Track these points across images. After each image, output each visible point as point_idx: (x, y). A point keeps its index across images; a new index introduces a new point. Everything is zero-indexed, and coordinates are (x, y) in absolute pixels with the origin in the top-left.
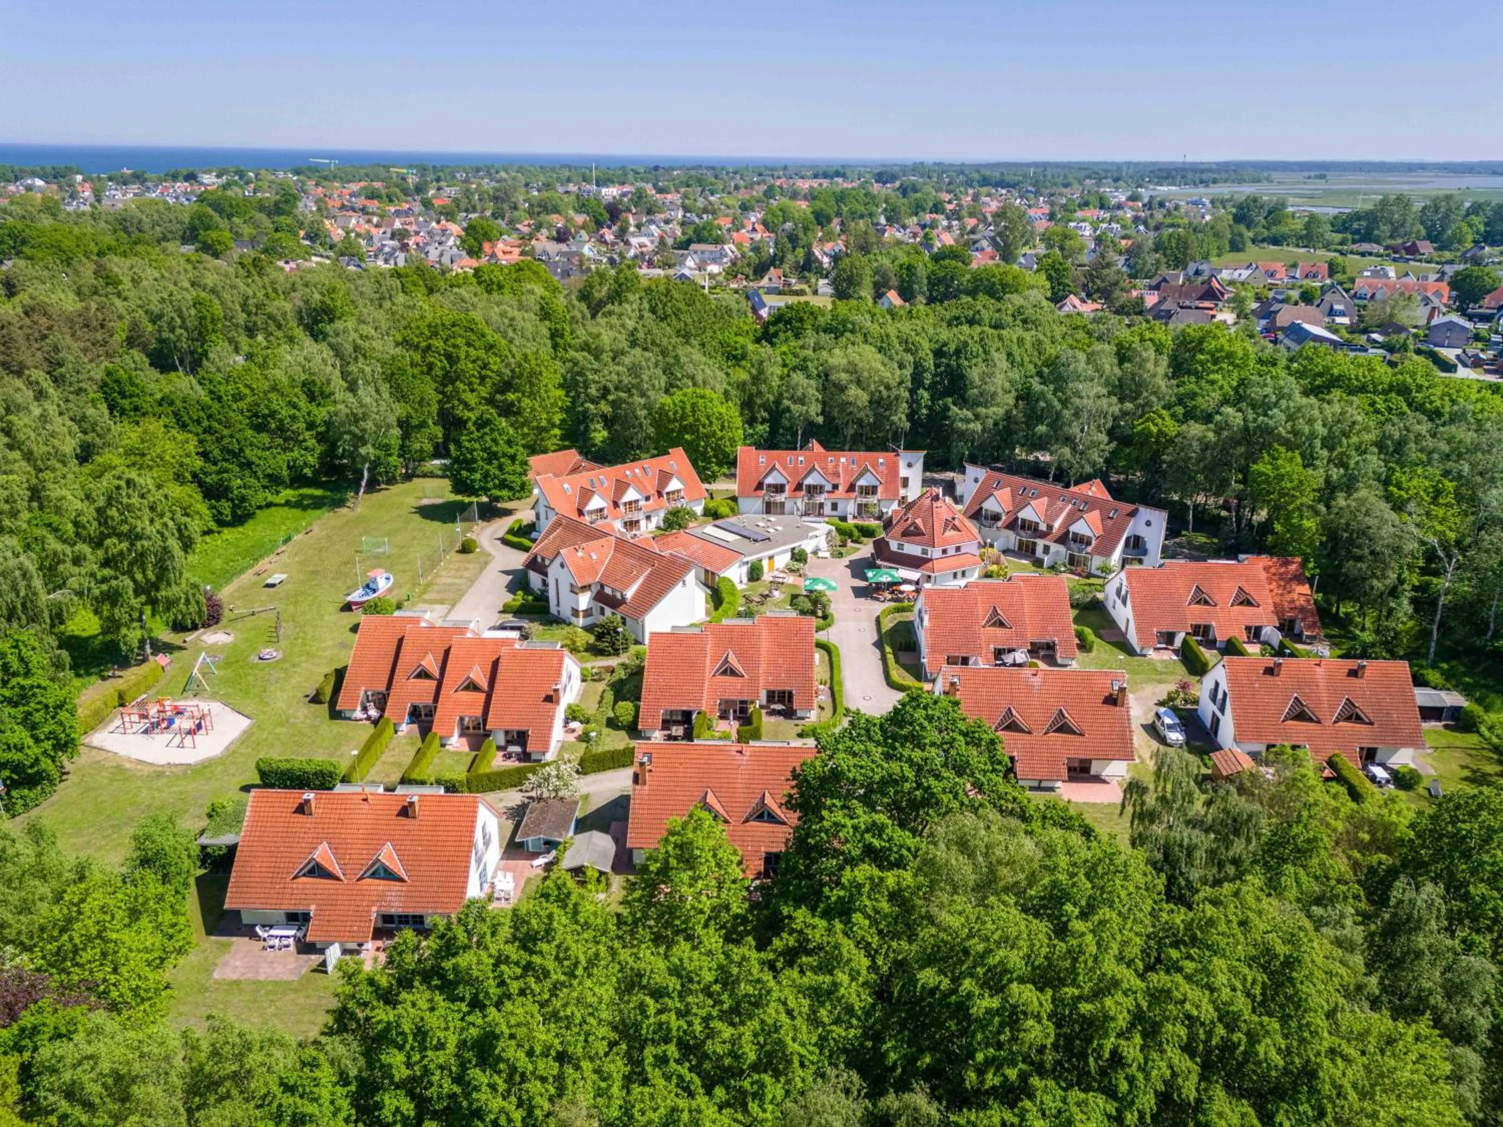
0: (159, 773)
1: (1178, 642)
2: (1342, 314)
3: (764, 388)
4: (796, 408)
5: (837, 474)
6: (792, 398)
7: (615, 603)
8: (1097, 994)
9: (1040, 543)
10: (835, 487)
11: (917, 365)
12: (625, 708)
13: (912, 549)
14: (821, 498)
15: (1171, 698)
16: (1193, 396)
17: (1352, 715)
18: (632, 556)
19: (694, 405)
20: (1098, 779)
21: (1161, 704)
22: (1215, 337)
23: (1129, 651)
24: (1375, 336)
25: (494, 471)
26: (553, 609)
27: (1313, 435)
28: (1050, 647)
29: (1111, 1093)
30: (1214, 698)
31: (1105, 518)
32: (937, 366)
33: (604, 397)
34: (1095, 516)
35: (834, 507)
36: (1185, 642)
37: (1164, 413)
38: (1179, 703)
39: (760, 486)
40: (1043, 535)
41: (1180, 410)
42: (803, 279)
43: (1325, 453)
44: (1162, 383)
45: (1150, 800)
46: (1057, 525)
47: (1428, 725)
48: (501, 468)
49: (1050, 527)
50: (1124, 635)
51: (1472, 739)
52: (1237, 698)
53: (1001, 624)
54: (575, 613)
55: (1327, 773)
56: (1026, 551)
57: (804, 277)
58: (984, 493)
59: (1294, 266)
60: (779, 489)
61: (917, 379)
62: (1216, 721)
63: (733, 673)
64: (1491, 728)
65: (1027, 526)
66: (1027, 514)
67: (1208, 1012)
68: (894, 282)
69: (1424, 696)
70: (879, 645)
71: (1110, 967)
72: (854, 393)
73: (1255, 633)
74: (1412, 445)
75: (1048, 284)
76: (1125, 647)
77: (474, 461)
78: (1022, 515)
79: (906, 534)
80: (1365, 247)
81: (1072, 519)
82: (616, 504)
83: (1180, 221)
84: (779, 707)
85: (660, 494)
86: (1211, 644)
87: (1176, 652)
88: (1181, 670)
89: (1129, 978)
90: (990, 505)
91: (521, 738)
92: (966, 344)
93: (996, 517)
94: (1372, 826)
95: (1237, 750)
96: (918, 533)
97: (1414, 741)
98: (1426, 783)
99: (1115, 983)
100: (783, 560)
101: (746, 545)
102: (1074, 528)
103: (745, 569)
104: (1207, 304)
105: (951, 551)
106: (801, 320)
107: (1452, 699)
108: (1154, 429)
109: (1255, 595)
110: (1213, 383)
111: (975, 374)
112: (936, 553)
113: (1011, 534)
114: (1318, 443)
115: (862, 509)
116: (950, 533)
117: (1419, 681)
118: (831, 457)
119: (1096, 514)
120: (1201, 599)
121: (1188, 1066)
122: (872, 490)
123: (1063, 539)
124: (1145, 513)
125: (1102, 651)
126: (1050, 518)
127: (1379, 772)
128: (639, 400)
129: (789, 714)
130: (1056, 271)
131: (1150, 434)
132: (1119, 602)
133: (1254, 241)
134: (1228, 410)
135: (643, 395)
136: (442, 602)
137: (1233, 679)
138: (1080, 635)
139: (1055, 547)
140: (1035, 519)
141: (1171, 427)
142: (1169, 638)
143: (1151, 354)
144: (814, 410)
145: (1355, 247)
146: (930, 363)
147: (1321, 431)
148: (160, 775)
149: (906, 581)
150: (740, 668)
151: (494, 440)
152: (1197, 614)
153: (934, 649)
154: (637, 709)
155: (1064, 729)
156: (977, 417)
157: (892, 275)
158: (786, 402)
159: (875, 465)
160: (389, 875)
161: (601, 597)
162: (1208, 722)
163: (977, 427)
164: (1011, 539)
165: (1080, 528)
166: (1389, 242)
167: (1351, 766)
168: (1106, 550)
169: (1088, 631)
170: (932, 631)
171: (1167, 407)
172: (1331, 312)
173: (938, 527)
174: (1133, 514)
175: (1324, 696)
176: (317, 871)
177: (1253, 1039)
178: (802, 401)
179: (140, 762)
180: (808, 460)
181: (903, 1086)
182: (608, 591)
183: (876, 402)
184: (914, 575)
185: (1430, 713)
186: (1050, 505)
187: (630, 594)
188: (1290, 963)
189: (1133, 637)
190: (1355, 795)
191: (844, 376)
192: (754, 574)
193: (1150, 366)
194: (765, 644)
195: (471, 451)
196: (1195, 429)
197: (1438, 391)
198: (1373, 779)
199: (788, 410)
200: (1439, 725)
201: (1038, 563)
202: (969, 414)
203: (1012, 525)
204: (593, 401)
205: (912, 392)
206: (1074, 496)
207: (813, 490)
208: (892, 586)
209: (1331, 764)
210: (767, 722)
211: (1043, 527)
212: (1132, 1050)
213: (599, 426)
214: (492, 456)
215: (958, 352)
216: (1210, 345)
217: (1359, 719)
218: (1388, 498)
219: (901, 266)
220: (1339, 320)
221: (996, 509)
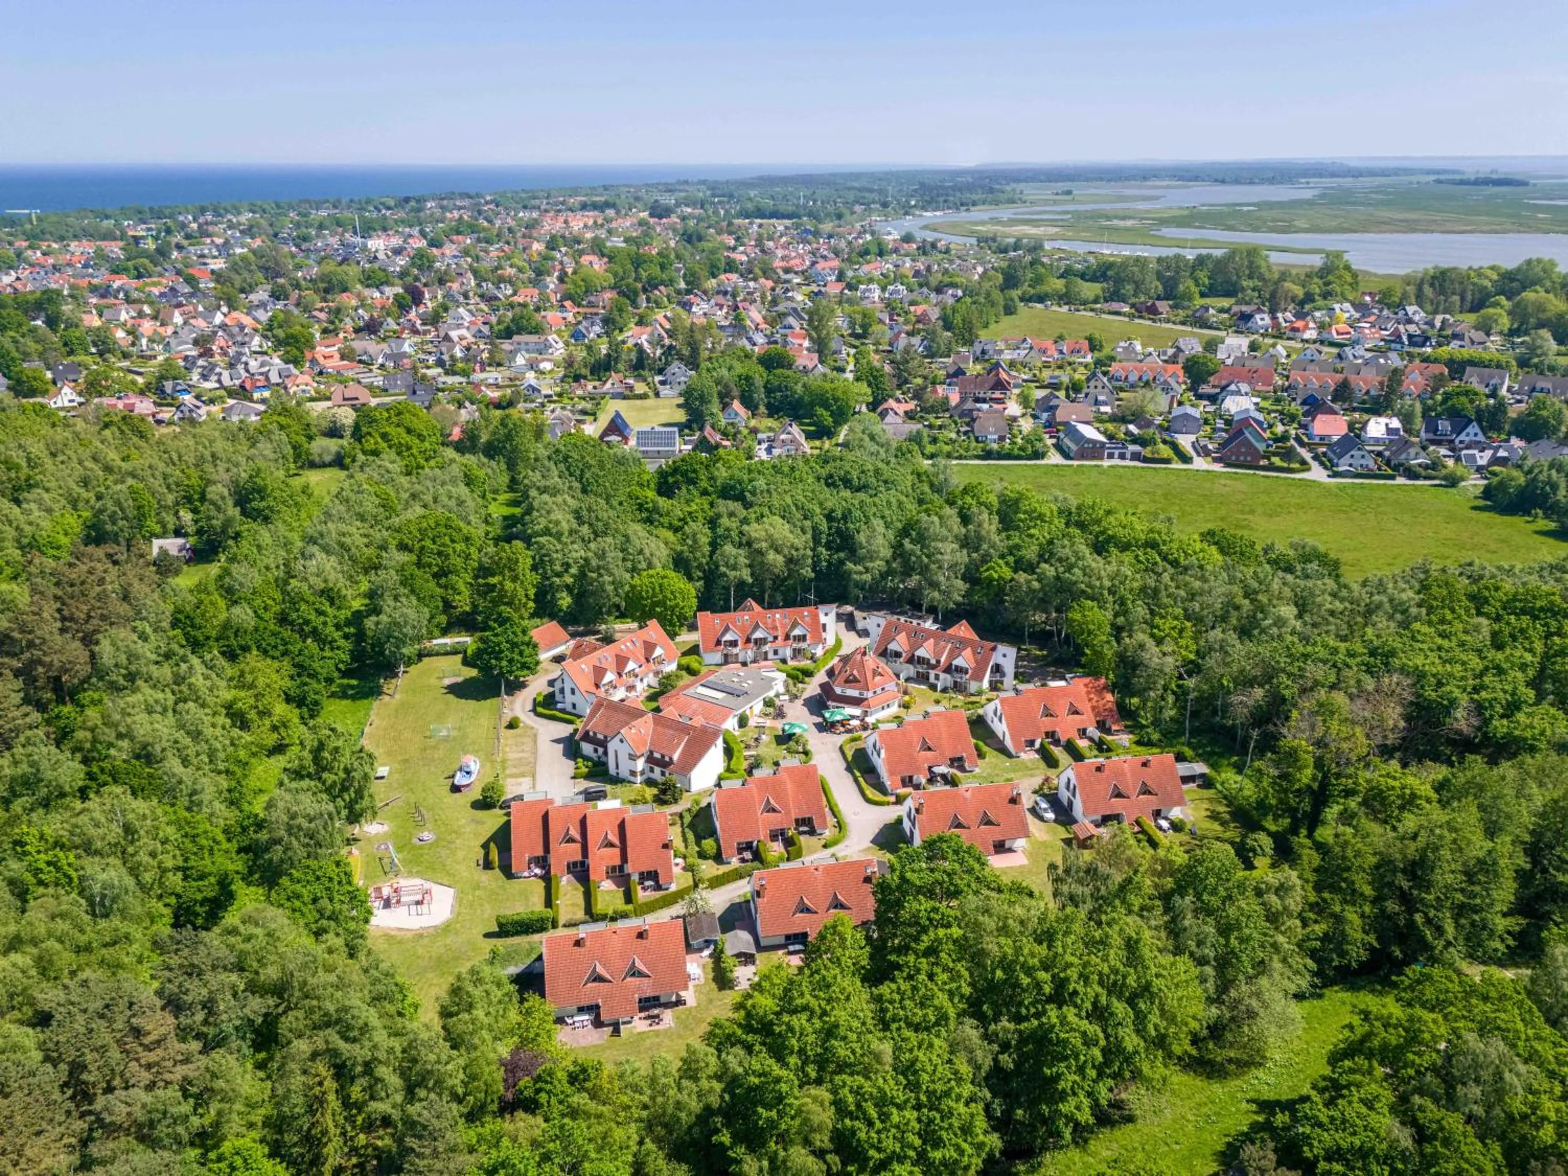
0: (419, 936)
1: (1037, 745)
2: (1105, 403)
3: (698, 554)
4: (732, 574)
5: (775, 628)
6: (727, 565)
7: (664, 763)
8: (1064, 970)
9: (932, 674)
10: (776, 638)
11: (815, 529)
12: (709, 844)
13: (852, 692)
14: (766, 648)
15: (1041, 788)
16: (1018, 547)
17: (1146, 791)
18: (670, 727)
19: (661, 586)
20: (1010, 850)
21: (1035, 792)
22: (1027, 498)
23: (1009, 755)
24: (1131, 427)
25: (517, 657)
26: (612, 770)
27: (1101, 587)
28: (960, 759)
29: (1076, 1006)
30: (1068, 788)
31: (975, 653)
32: (830, 528)
33: (566, 571)
34: (968, 652)
35: (776, 652)
36: (1042, 745)
37: (1001, 562)
38: (1046, 791)
39: (718, 643)
40: (933, 667)
41: (1011, 559)
42: (640, 378)
43: (1111, 598)
44: (996, 538)
45: (1060, 871)
46: (943, 660)
47: (1186, 787)
48: (521, 654)
49: (938, 662)
50: (1002, 742)
51: (1210, 793)
52: (1083, 790)
53: (929, 749)
54: (633, 773)
55: (1136, 829)
56: (922, 678)
57: (639, 376)
58: (887, 637)
59: (1061, 338)
60: (734, 644)
61: (816, 539)
62: (1071, 803)
63: (774, 810)
64: (1223, 783)
65: (921, 661)
66: (921, 652)
67: (1106, 970)
68: (736, 392)
69: (1183, 769)
70: (849, 769)
71: (1069, 958)
72: (771, 556)
73: (1083, 733)
74: (1164, 593)
75: (869, 391)
76: (1004, 751)
77: (501, 651)
78: (918, 653)
79: (847, 681)
80: (1115, 306)
81: (953, 655)
82: (620, 675)
83: (958, 280)
84: (805, 829)
85: (648, 660)
86: (1057, 742)
87: (1037, 751)
88: (1042, 765)
89: (1075, 960)
90: (893, 646)
91: (652, 875)
92: (850, 511)
93: (898, 655)
94: (1163, 863)
95: (1086, 822)
96: (856, 681)
97: (1180, 802)
98: (1189, 826)
99: (1072, 964)
100: (758, 706)
101: (731, 701)
102: (955, 662)
103: (736, 720)
104: (997, 395)
105: (879, 691)
106: (695, 471)
107: (1200, 768)
108: (996, 576)
109: (1079, 707)
110: (1031, 536)
111: (862, 538)
112: (870, 694)
113: (911, 667)
114: (1106, 593)
115: (797, 653)
116: (878, 678)
117: (1180, 758)
118: (769, 614)
119: (969, 650)
120: (1048, 714)
121: (1103, 992)
122: (803, 638)
123: (948, 670)
124: (1002, 648)
125: (992, 757)
126: (938, 655)
127: (1164, 824)
128: (607, 578)
129: (812, 832)
130: (875, 378)
131: (993, 580)
132: (996, 720)
133: (1022, 299)
134: (1045, 566)
135: (611, 574)
136: (523, 775)
137: (1078, 776)
138: (977, 748)
139: (942, 676)
140: (927, 656)
141: (1007, 573)
142: (1031, 743)
143: (985, 516)
144: (746, 575)
145: (1106, 306)
146: (824, 526)
147: (1107, 583)
148: (421, 936)
149: (853, 717)
150: (777, 806)
151: (514, 633)
152: (1047, 724)
153: (891, 773)
154: (717, 841)
155: (989, 823)
156: (867, 570)
157: (732, 385)
158: (723, 569)
159: (802, 617)
160: (641, 974)
161: (651, 760)
162: (1066, 803)
163: (867, 577)
164: (911, 670)
165: (959, 662)
166: (1133, 300)
167: (1149, 823)
168: (979, 677)
169: (981, 744)
170: (889, 761)
171: (1002, 557)
172: (1097, 403)
173: (869, 675)
174: (994, 649)
175: (1130, 781)
176: (599, 979)
177: (1125, 977)
178: (734, 568)
179: (400, 929)
180: (752, 617)
181: (996, 1020)
182: (657, 755)
183: (790, 561)
184: (857, 711)
185: (1186, 780)
186: (936, 645)
187: (676, 757)
188: (1137, 941)
189: (1008, 743)
190: (1154, 844)
191: (764, 545)
192: (743, 722)
193: (986, 525)
194: (790, 786)
195: (499, 644)
196: (1022, 577)
197: (1175, 546)
198: (1160, 828)
199: (725, 575)
200: (1192, 786)
201: (933, 687)
202: (860, 568)
203: (911, 660)
204: (558, 575)
205: (813, 550)
206: (951, 637)
207: (760, 642)
208: (842, 723)
209: (1138, 823)
210: (804, 840)
211: (933, 662)
212: (1080, 988)
213: (564, 594)
214: (514, 645)
215: (845, 518)
216: (1025, 505)
217: (1150, 793)
218: (1152, 636)
219: (740, 376)
220: (1103, 409)
221: (899, 649)
